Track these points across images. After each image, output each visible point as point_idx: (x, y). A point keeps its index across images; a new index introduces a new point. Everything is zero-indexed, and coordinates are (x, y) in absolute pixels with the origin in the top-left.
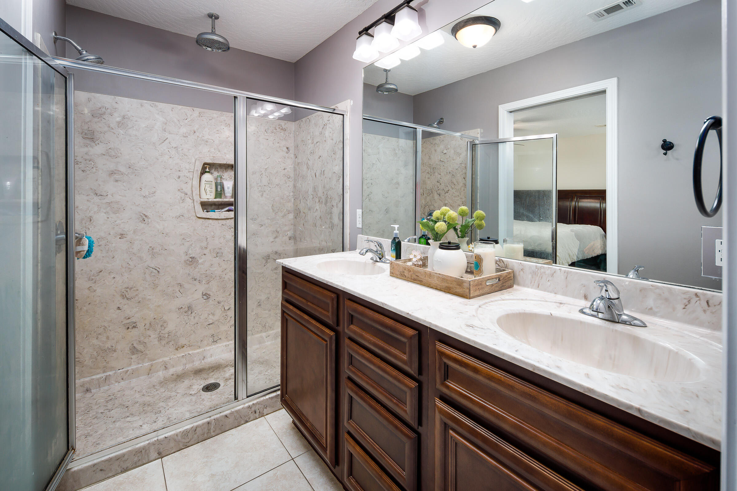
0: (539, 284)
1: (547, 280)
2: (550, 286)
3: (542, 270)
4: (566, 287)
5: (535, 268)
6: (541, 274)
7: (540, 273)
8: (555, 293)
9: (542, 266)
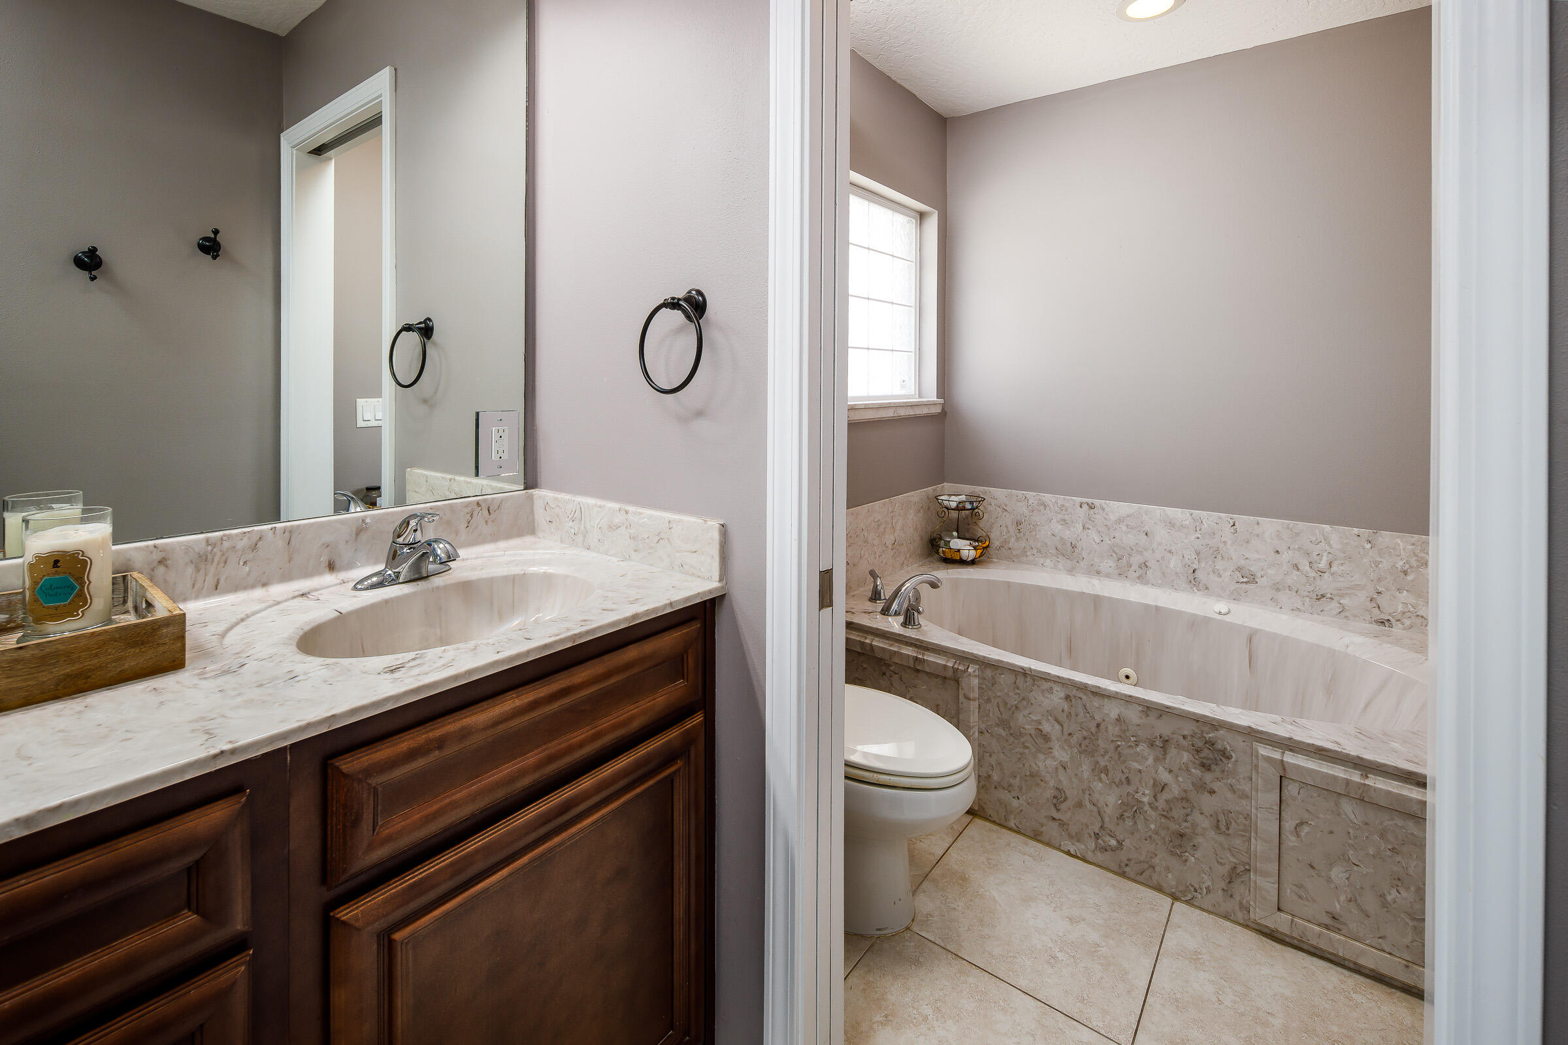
0: (218, 580)
1: (241, 563)
2: (248, 575)
3: (226, 544)
4: (289, 561)
5: (204, 544)
6: (223, 555)
7: (219, 554)
8: (264, 585)
9: (224, 535)
